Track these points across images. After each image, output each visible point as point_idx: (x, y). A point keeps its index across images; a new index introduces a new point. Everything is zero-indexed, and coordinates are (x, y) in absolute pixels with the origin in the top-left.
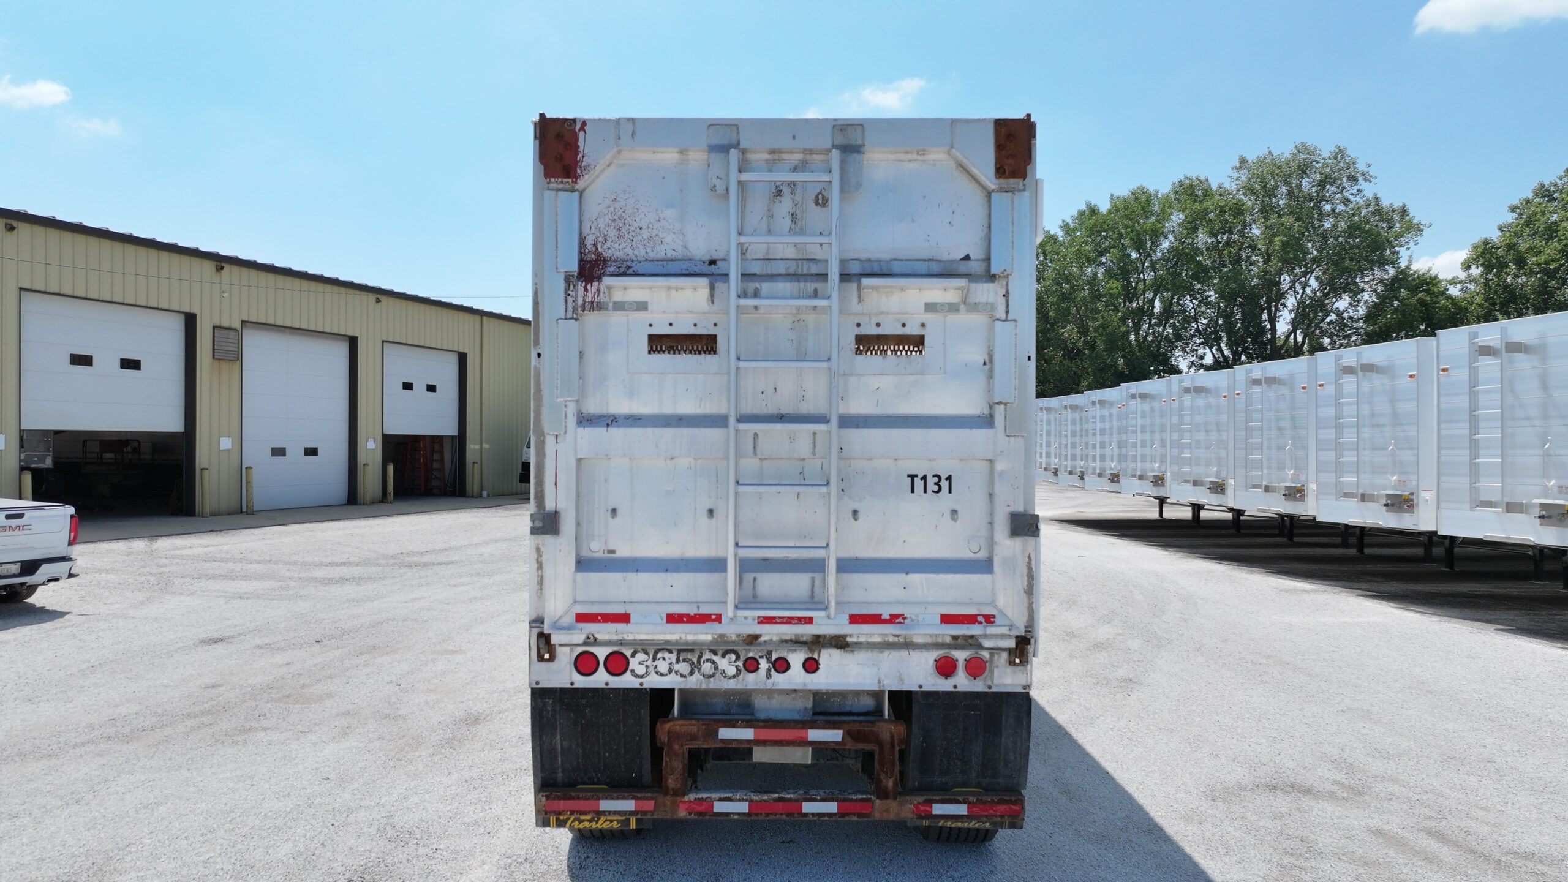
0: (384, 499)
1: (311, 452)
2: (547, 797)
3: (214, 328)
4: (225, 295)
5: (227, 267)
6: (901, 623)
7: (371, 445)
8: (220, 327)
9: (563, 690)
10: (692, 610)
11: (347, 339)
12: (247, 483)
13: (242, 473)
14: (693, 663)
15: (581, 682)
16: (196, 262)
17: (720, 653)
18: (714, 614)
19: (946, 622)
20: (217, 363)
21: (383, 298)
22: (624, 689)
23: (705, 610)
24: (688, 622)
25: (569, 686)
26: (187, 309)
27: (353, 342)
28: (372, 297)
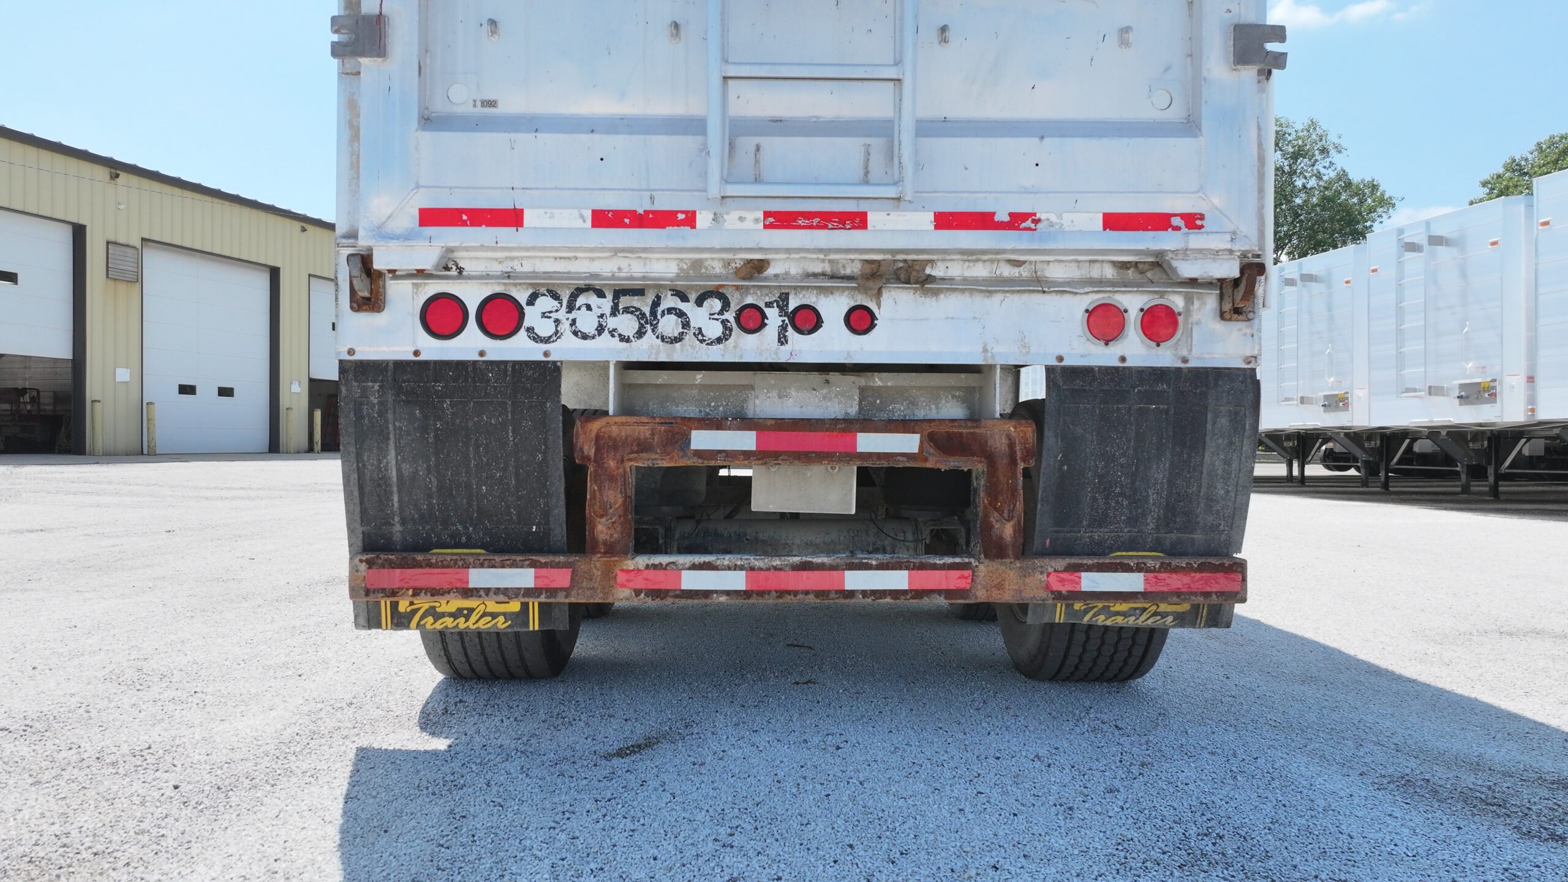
0: (311, 449)
1: (226, 392)
2: (370, 564)
3: (108, 243)
4: (122, 207)
5: (123, 176)
6: (1029, 229)
7: (296, 388)
8: (115, 243)
9: (400, 366)
10: (641, 206)
11: (268, 270)
12: (148, 420)
13: (143, 409)
14: (643, 315)
15: (434, 349)
16: (86, 167)
17: (693, 297)
18: (682, 212)
19: (1113, 229)
20: (111, 283)
21: (309, 227)
22: (515, 363)
23: (664, 204)
24: (631, 226)
25: (412, 358)
26: (75, 221)
27: (274, 273)
28: (297, 225)
